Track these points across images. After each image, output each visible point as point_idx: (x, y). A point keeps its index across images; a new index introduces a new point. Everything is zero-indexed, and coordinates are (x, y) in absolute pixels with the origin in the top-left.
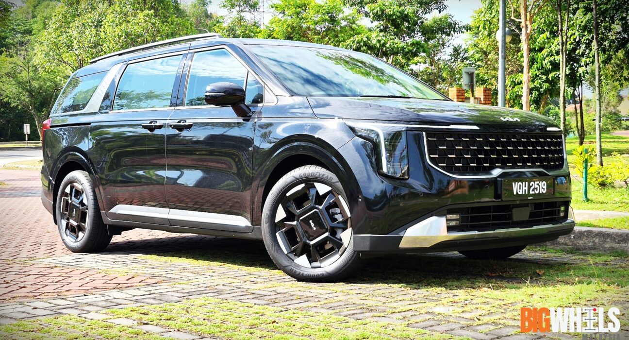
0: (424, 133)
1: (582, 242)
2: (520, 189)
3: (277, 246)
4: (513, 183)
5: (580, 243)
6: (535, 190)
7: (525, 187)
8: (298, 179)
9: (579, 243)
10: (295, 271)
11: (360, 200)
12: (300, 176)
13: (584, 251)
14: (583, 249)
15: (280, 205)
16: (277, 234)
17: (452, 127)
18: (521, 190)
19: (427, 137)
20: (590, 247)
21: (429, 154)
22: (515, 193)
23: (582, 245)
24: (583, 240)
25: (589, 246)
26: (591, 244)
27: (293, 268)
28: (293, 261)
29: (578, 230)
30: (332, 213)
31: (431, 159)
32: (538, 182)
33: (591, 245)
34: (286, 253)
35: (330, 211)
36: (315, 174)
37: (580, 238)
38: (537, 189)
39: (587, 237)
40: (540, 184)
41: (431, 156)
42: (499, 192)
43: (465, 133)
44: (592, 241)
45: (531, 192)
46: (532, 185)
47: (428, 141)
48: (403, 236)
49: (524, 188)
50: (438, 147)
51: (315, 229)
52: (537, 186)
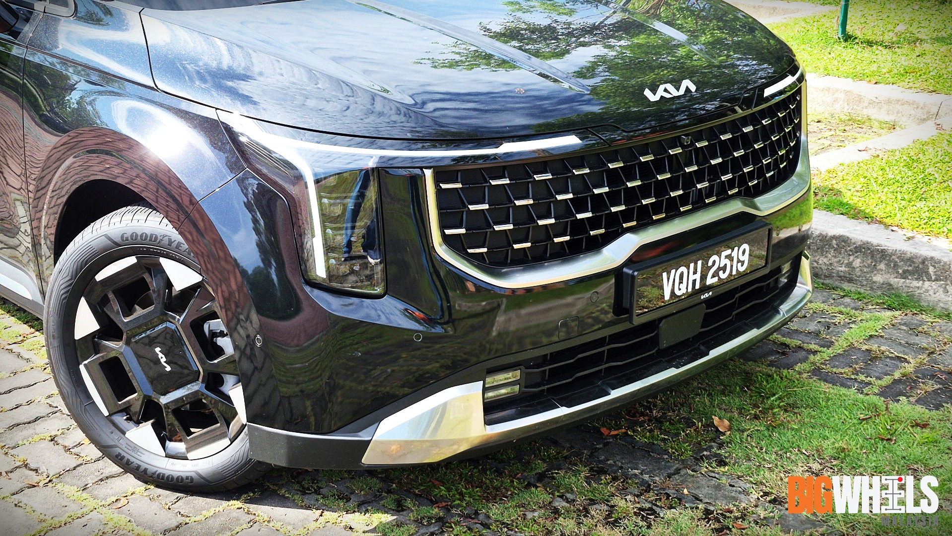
0: (428, 173)
1: (825, 260)
2: (681, 282)
3: (82, 396)
4: (665, 275)
5: (820, 262)
6: (721, 272)
7: (695, 273)
8: (118, 245)
9: (817, 263)
10: (128, 460)
11: (259, 345)
12: (122, 236)
13: (827, 281)
14: (825, 276)
15: (83, 300)
16: (82, 368)
17: (507, 148)
18: (683, 286)
19: (438, 180)
20: (842, 274)
21: (443, 226)
22: (667, 297)
23: (824, 267)
24: (826, 257)
25: (838, 271)
26: (843, 269)
27: (123, 454)
28: (124, 433)
29: (817, 233)
30: (210, 331)
31: (446, 239)
32: (728, 252)
33: (844, 272)
34: (106, 413)
35: (206, 327)
36: (159, 238)
37: (823, 250)
38: (724, 269)
39: (837, 250)
40: (734, 254)
41: (448, 232)
42: (626, 304)
43: (543, 162)
44: (846, 262)
45: (710, 281)
46: (714, 262)
47: (439, 192)
48: (369, 442)
49: (692, 277)
50: (465, 206)
51: (168, 369)
52: (725, 261)
